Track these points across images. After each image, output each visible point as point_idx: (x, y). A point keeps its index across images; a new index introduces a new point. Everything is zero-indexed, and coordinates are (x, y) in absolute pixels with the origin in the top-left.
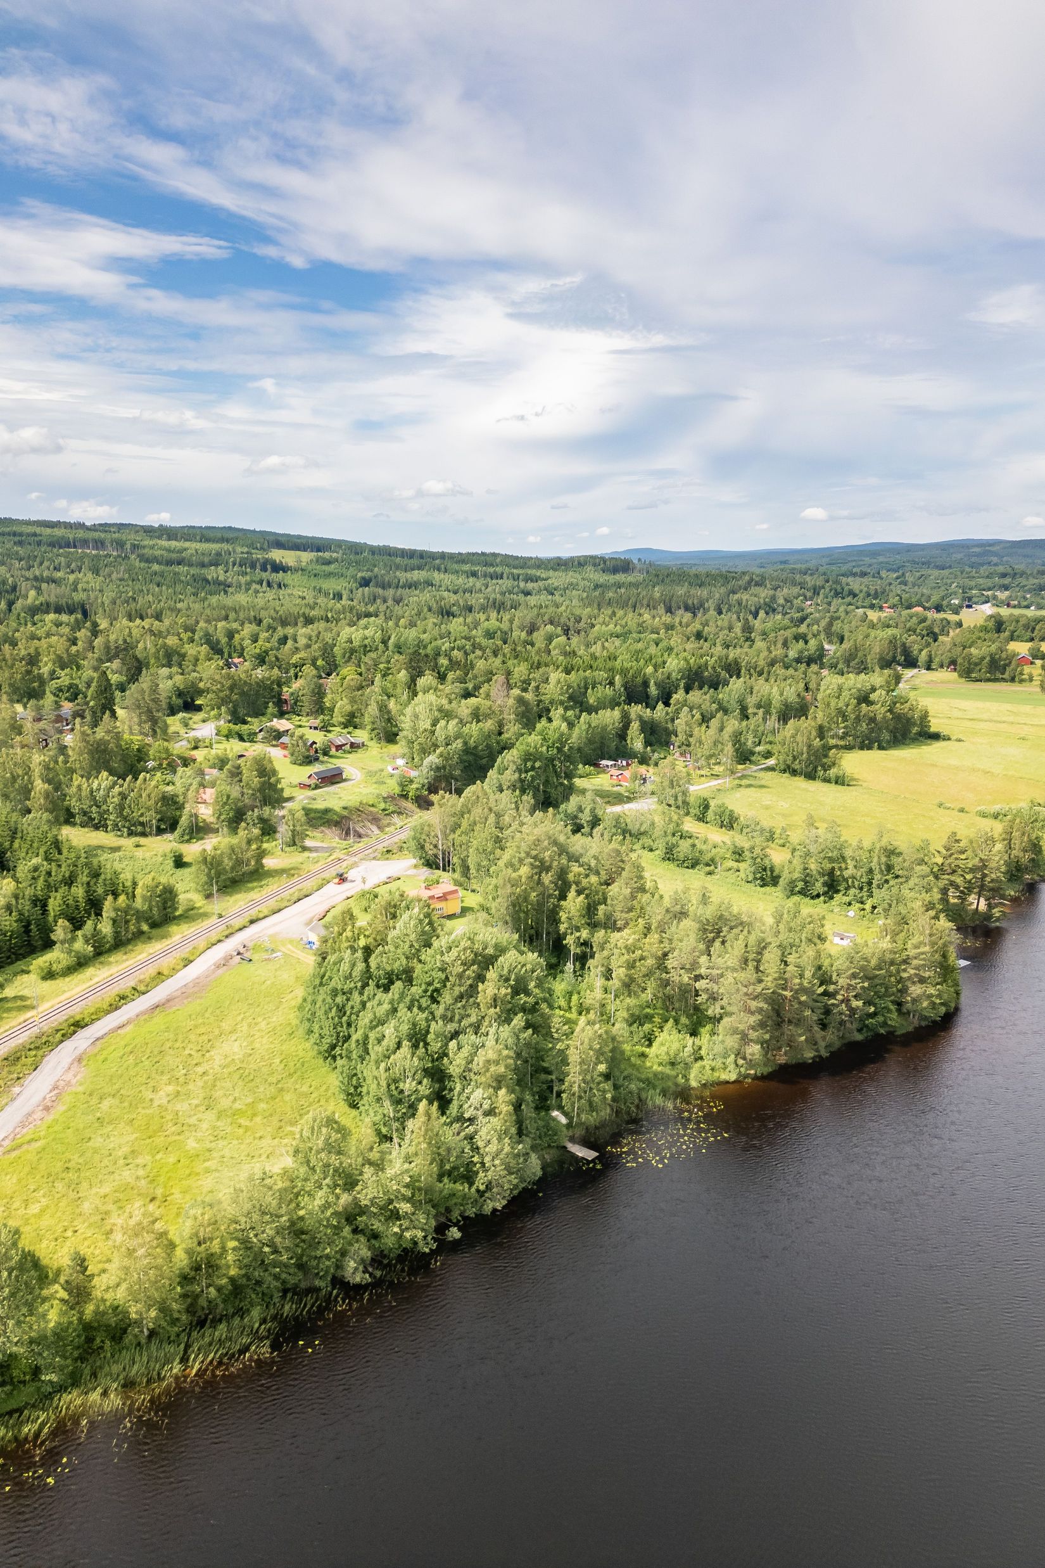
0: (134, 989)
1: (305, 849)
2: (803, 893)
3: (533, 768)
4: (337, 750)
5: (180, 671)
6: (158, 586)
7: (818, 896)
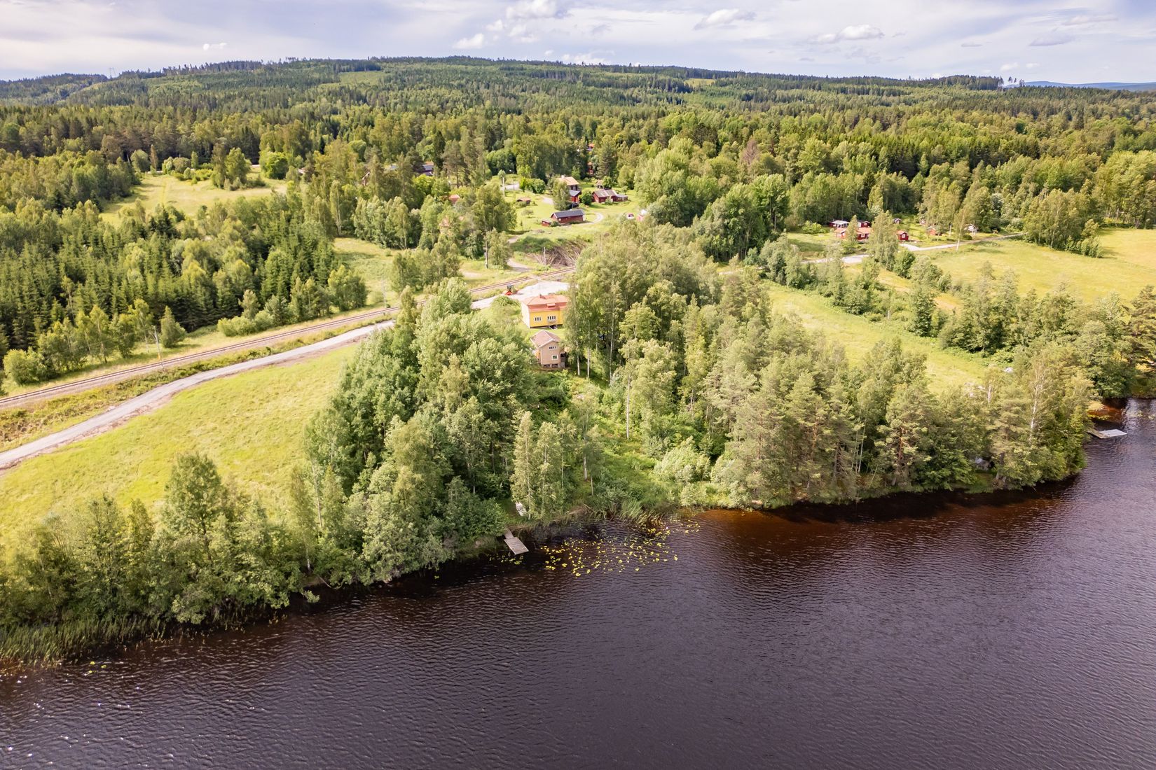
0: (269, 349)
1: (504, 267)
2: (962, 344)
4: (600, 202)
7: (978, 349)
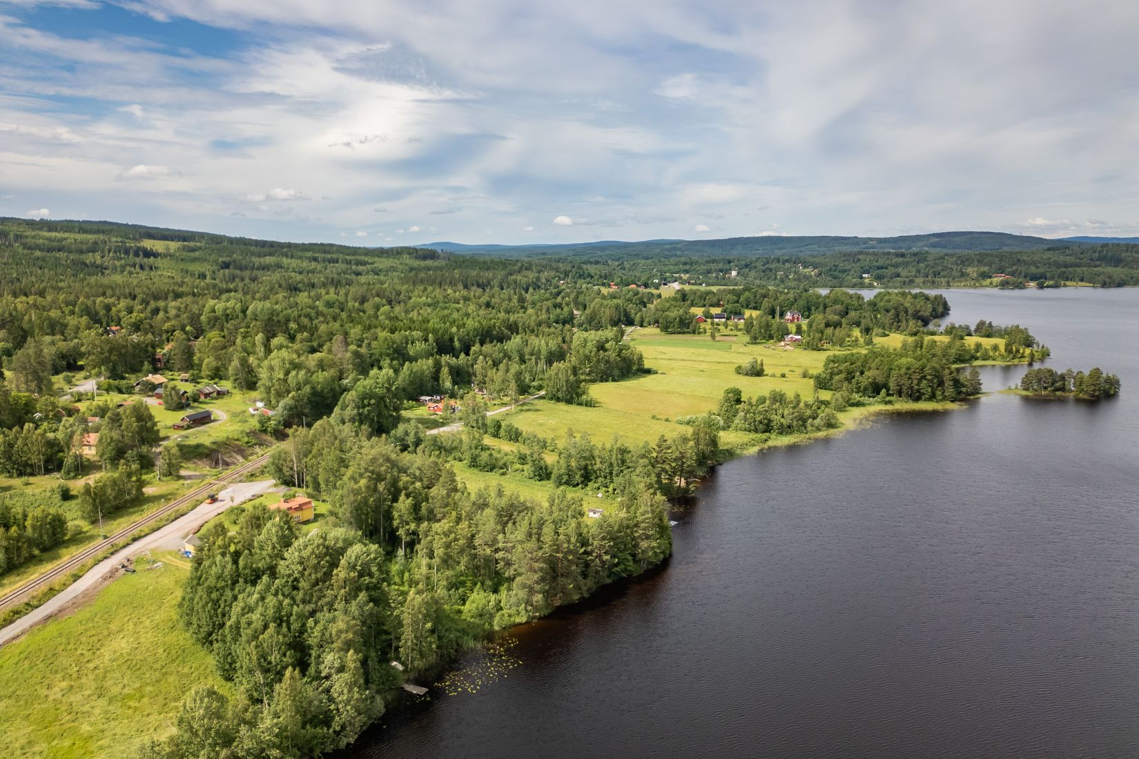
1: (180, 477)
2: (568, 483)
3: (369, 405)
4: (206, 397)
5: (62, 337)
6: (41, 268)
7: (578, 484)
